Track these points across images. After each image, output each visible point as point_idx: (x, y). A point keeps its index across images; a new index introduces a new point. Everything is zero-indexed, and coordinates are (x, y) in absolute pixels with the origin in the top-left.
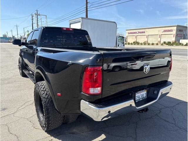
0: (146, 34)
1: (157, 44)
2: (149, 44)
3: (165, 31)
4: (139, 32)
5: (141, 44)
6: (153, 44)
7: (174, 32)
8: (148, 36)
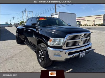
0: (86, 20)
1: (93, 25)
2: (88, 25)
3: (97, 18)
4: (82, 19)
5: (83, 25)
6: (90, 25)
7: (102, 18)
8: (87, 21)
